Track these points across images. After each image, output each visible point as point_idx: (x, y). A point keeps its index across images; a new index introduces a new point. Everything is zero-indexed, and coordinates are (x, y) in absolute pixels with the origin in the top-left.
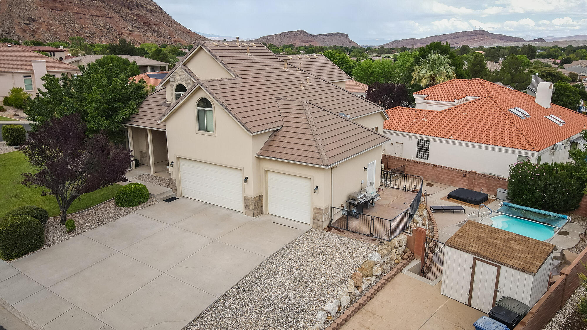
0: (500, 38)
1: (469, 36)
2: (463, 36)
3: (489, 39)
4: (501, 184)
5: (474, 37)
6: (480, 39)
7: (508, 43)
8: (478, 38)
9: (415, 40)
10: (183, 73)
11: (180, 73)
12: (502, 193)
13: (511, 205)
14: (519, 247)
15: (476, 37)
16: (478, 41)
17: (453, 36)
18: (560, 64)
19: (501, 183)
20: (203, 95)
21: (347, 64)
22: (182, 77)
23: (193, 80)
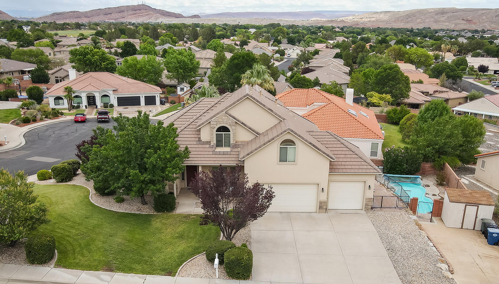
0: (162, 13)
1: (134, 10)
2: (128, 10)
3: (153, 15)
5: (138, 11)
6: (145, 14)
7: (170, 18)
8: (143, 13)
9: (78, 13)
10: (227, 117)
11: (224, 117)
13: (389, 175)
15: (140, 12)
16: (143, 16)
17: (118, 9)
18: (239, 45)
20: (289, 137)
21: (107, 59)
22: (225, 120)
23: (238, 122)
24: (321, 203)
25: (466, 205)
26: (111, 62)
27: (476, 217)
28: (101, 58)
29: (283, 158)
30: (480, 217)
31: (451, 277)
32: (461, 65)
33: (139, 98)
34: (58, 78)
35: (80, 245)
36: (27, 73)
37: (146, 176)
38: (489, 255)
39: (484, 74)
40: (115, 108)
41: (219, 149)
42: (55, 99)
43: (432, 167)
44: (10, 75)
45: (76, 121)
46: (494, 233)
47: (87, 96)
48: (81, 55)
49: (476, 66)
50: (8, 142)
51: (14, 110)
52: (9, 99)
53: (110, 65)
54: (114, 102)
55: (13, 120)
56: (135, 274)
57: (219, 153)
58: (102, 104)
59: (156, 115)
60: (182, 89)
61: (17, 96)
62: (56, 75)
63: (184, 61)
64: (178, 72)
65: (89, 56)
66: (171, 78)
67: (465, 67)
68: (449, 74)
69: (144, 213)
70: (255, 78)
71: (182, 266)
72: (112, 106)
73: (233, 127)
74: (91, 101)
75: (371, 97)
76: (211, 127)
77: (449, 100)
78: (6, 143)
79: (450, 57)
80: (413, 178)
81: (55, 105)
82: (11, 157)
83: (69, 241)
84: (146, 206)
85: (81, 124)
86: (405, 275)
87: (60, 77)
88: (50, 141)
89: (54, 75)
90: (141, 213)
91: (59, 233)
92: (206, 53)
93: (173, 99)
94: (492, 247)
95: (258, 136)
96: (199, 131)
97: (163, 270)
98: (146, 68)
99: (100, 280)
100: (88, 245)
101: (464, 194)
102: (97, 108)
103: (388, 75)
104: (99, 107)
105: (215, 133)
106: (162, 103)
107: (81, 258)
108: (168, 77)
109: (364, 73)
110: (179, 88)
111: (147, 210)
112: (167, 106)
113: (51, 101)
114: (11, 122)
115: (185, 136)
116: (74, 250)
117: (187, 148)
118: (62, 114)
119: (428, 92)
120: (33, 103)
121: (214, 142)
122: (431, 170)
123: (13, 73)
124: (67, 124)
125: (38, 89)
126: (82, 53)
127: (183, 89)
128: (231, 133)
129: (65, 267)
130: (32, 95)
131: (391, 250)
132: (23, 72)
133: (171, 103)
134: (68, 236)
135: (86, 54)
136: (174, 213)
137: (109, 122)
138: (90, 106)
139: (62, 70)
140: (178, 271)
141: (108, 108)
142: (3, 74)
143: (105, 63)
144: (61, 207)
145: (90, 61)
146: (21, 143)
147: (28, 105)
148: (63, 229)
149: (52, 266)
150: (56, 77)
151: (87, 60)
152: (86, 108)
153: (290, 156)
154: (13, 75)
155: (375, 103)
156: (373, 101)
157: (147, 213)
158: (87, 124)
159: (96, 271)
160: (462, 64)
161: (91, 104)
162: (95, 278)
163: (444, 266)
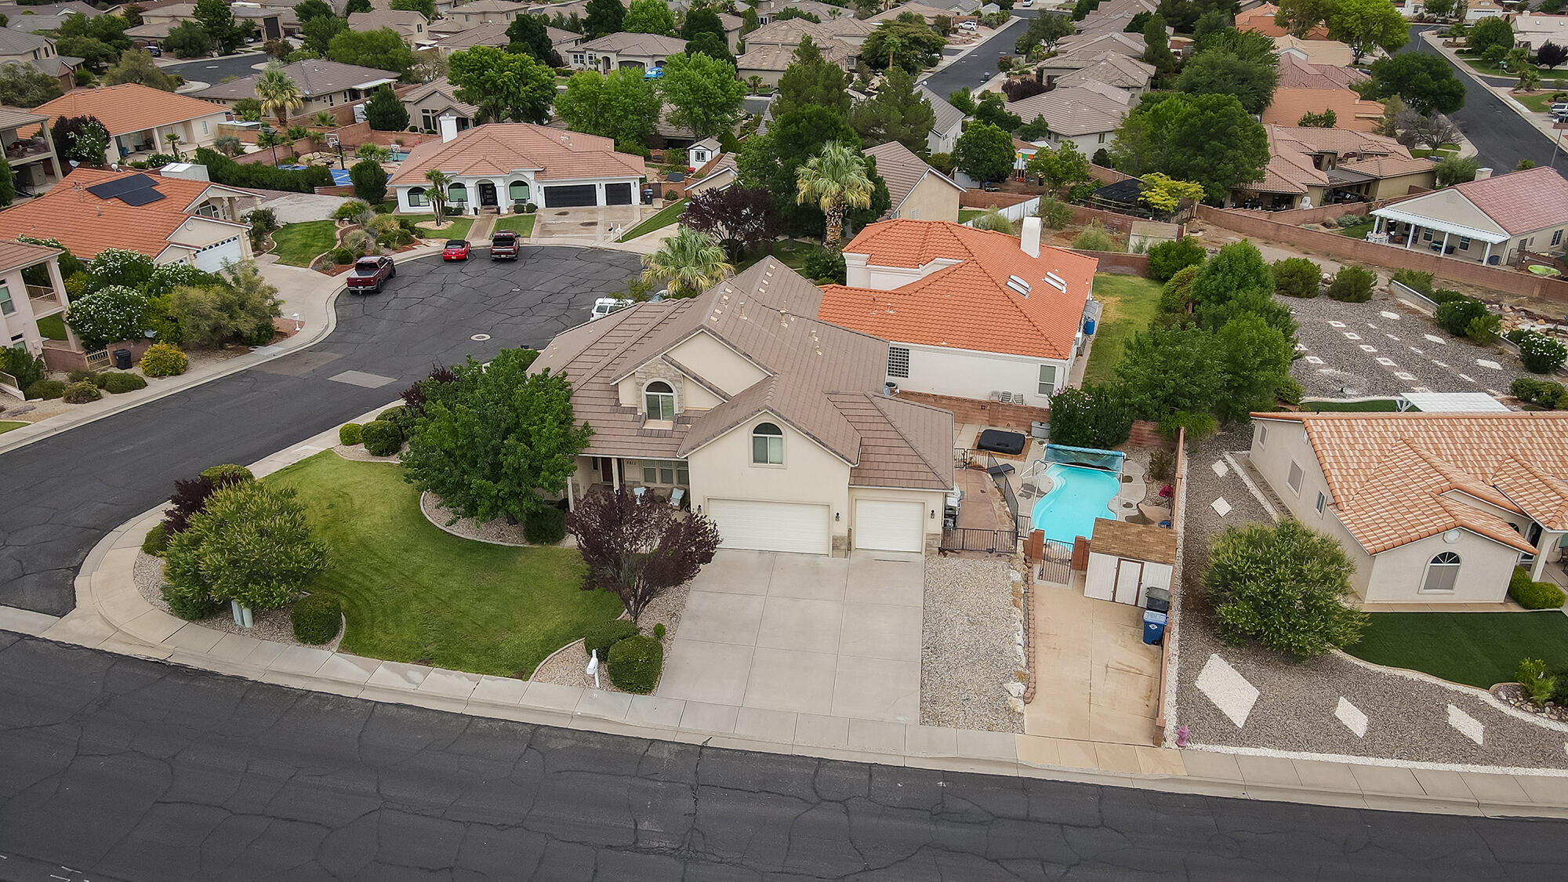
4: (1035, 416)
10: (665, 366)
11: (659, 366)
12: (1039, 430)
13: (1057, 446)
14: (1152, 540)
19: (1034, 414)
20: (766, 419)
21: (534, 78)
22: (662, 371)
23: (686, 374)
24: (835, 539)
25: (1120, 560)
26: (541, 84)
27: (1140, 584)
28: (519, 74)
29: (760, 456)
30: (1148, 582)
31: (1019, 711)
32: (1491, 41)
33: (591, 189)
34: (428, 112)
35: (384, 612)
36: (362, 95)
37: (503, 487)
38: (1128, 666)
39: (1557, 67)
40: (538, 213)
41: (652, 425)
42: (410, 193)
43: (1156, 432)
44: (325, 101)
45: (448, 260)
46: (1151, 623)
47: (480, 185)
48: (473, 71)
49: (1537, 44)
50: (302, 324)
51: (321, 225)
52: (316, 189)
53: (538, 91)
54: (538, 198)
55: (318, 257)
56: (465, 671)
57: (651, 434)
58: (512, 203)
59: (626, 238)
60: (700, 156)
61: (332, 184)
62: (425, 105)
63: (706, 88)
64: (691, 113)
65: (491, 72)
66: (678, 123)
67: (1501, 48)
68: (1424, 85)
69: (506, 544)
70: (826, 181)
71: (544, 662)
72: (533, 208)
73: (678, 385)
74: (488, 194)
75: (1150, 189)
76: (637, 383)
77: (1381, 181)
78: (298, 329)
79: (1482, 4)
80: (1108, 455)
81: (410, 206)
82: (304, 371)
83: (368, 601)
84: (512, 528)
85: (455, 268)
86: (934, 702)
87: (433, 112)
88: (385, 322)
89: (418, 105)
90: (502, 543)
91: (355, 582)
92: (787, 31)
93: (671, 188)
94: (1148, 649)
95: (726, 402)
96: (616, 387)
97: (512, 667)
98: (619, 102)
99: (406, 680)
100: (397, 610)
101: (1126, 534)
102: (498, 212)
103: (1206, 126)
104: (504, 211)
105: (644, 393)
106: (646, 199)
107: (382, 636)
108: (672, 121)
109: (1155, 112)
110: (692, 154)
111: (511, 537)
112: (658, 203)
113: (403, 197)
114: (313, 262)
115: (591, 394)
116: (373, 620)
117: (586, 426)
118: (421, 234)
119: (1337, 154)
120: (363, 208)
121: (643, 409)
122: (1156, 439)
123: (331, 97)
124: (428, 266)
125: (374, 168)
126: (476, 65)
127: (702, 154)
128: (675, 394)
129: (354, 652)
130: (363, 182)
131: (932, 649)
132: (354, 94)
133: (667, 198)
134: (369, 590)
135: (484, 67)
136: (560, 547)
137: (516, 260)
138: (486, 207)
139: (438, 94)
140: (536, 671)
141: (523, 212)
142: (311, 101)
143: (527, 87)
144: (367, 521)
145: (494, 83)
146: (327, 327)
147: (350, 215)
148: (363, 574)
149: (334, 650)
150: (424, 111)
151: (487, 82)
152: (476, 214)
153: (773, 451)
154: (331, 101)
155: (1157, 204)
156: (1151, 199)
157: (512, 545)
158: (470, 268)
159: (403, 662)
160: (1496, 39)
161: (488, 201)
162: (399, 676)
163: (1017, 688)
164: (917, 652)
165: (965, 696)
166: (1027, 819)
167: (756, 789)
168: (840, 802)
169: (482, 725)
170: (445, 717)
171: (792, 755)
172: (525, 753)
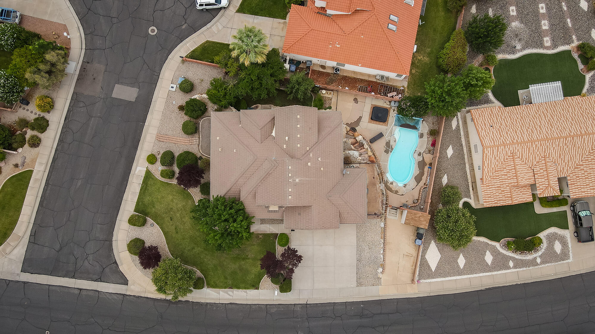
14: (423, 219)
31: (380, 278)
38: (409, 254)
56: (242, 289)
57: (272, 211)
71: (260, 283)
86: (360, 279)
99: (229, 295)
140: (260, 286)
149: (206, 288)
162: (226, 294)
163: (380, 270)
164: (355, 262)
165: (367, 276)
166: (381, 314)
167: (321, 317)
168: (339, 317)
169: (254, 307)
170: (244, 306)
171: (327, 303)
172: (266, 315)
